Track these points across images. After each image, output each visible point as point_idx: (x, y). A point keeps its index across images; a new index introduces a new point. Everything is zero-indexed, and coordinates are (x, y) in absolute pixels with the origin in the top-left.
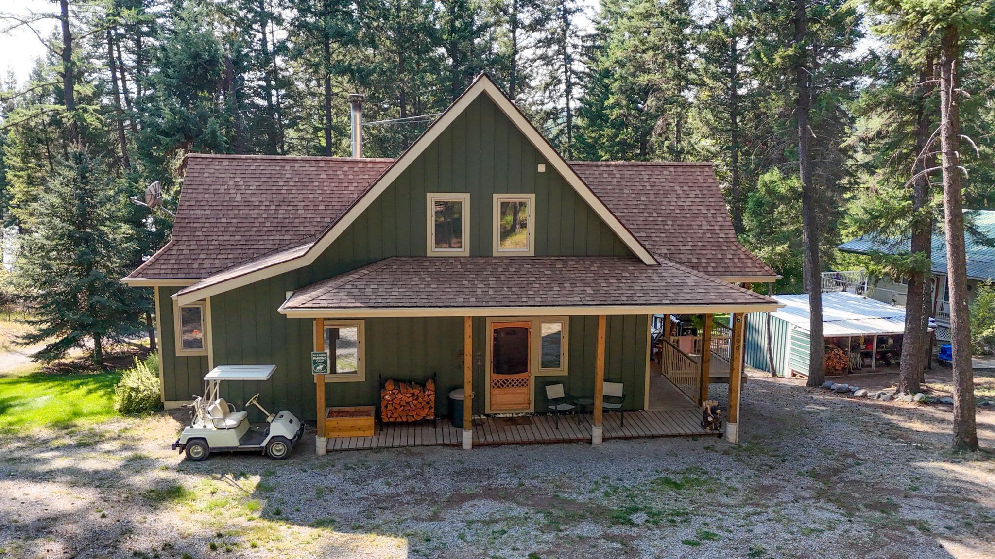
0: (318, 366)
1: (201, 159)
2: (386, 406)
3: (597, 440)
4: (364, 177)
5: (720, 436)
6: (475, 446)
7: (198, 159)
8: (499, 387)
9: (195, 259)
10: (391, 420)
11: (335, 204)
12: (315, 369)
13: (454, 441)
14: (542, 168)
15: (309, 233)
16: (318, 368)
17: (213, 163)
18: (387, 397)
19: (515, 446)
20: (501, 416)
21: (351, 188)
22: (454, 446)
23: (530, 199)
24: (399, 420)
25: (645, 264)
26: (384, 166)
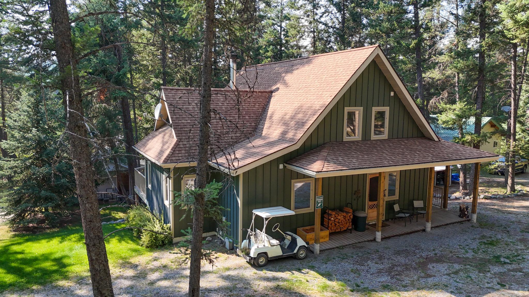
0: (319, 204)
1: (170, 90)
2: (331, 224)
3: (428, 229)
4: (260, 100)
5: (468, 221)
6: (382, 239)
7: (168, 90)
8: (371, 208)
9: (195, 149)
10: (333, 231)
11: (252, 115)
12: (317, 205)
13: (372, 238)
14: (392, 94)
15: (248, 132)
16: (318, 205)
17: (178, 92)
18: (332, 219)
19: (397, 237)
20: (371, 223)
21: (256, 106)
22: (371, 241)
23: (386, 109)
24: (337, 231)
25: (435, 141)
26: (267, 94)
